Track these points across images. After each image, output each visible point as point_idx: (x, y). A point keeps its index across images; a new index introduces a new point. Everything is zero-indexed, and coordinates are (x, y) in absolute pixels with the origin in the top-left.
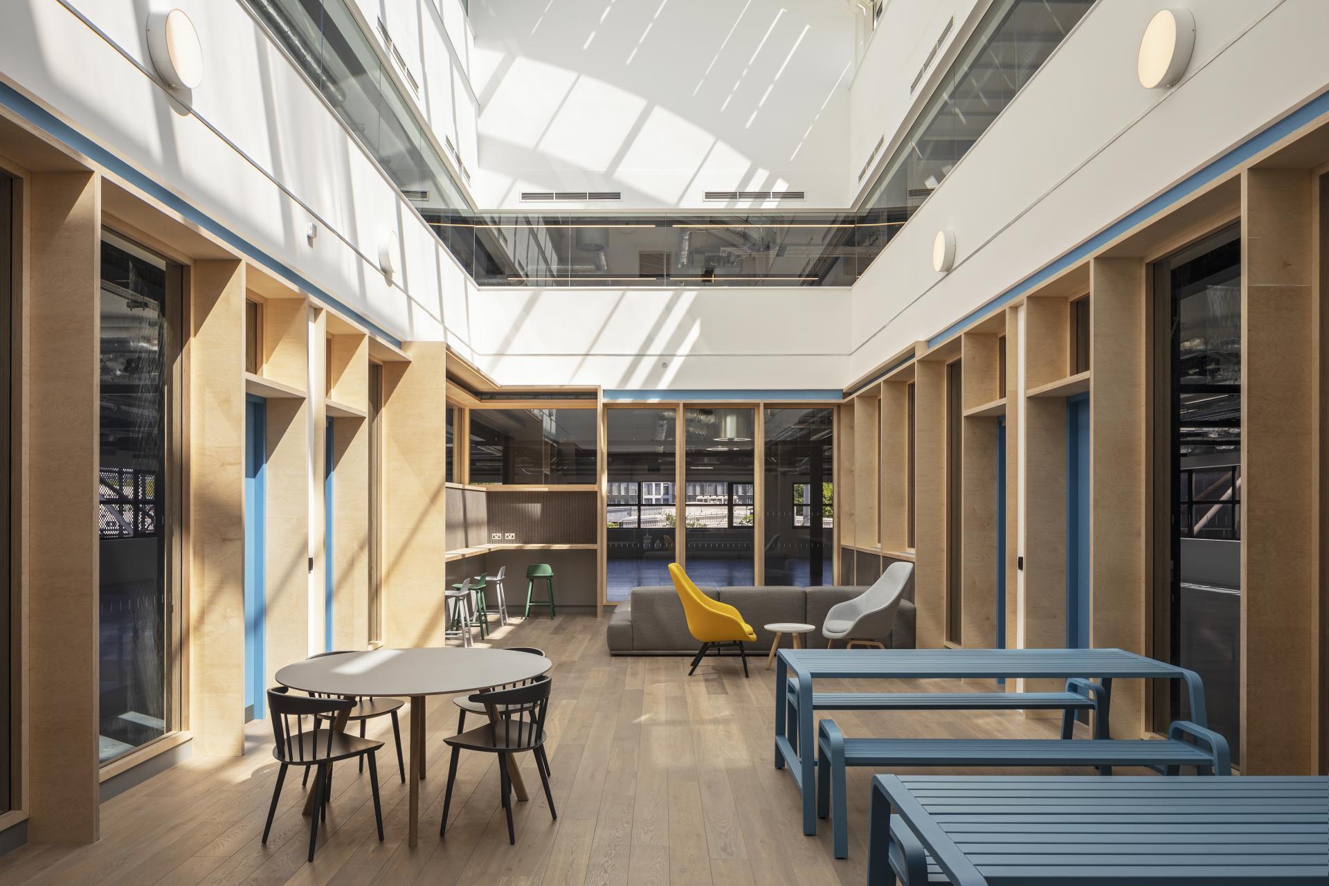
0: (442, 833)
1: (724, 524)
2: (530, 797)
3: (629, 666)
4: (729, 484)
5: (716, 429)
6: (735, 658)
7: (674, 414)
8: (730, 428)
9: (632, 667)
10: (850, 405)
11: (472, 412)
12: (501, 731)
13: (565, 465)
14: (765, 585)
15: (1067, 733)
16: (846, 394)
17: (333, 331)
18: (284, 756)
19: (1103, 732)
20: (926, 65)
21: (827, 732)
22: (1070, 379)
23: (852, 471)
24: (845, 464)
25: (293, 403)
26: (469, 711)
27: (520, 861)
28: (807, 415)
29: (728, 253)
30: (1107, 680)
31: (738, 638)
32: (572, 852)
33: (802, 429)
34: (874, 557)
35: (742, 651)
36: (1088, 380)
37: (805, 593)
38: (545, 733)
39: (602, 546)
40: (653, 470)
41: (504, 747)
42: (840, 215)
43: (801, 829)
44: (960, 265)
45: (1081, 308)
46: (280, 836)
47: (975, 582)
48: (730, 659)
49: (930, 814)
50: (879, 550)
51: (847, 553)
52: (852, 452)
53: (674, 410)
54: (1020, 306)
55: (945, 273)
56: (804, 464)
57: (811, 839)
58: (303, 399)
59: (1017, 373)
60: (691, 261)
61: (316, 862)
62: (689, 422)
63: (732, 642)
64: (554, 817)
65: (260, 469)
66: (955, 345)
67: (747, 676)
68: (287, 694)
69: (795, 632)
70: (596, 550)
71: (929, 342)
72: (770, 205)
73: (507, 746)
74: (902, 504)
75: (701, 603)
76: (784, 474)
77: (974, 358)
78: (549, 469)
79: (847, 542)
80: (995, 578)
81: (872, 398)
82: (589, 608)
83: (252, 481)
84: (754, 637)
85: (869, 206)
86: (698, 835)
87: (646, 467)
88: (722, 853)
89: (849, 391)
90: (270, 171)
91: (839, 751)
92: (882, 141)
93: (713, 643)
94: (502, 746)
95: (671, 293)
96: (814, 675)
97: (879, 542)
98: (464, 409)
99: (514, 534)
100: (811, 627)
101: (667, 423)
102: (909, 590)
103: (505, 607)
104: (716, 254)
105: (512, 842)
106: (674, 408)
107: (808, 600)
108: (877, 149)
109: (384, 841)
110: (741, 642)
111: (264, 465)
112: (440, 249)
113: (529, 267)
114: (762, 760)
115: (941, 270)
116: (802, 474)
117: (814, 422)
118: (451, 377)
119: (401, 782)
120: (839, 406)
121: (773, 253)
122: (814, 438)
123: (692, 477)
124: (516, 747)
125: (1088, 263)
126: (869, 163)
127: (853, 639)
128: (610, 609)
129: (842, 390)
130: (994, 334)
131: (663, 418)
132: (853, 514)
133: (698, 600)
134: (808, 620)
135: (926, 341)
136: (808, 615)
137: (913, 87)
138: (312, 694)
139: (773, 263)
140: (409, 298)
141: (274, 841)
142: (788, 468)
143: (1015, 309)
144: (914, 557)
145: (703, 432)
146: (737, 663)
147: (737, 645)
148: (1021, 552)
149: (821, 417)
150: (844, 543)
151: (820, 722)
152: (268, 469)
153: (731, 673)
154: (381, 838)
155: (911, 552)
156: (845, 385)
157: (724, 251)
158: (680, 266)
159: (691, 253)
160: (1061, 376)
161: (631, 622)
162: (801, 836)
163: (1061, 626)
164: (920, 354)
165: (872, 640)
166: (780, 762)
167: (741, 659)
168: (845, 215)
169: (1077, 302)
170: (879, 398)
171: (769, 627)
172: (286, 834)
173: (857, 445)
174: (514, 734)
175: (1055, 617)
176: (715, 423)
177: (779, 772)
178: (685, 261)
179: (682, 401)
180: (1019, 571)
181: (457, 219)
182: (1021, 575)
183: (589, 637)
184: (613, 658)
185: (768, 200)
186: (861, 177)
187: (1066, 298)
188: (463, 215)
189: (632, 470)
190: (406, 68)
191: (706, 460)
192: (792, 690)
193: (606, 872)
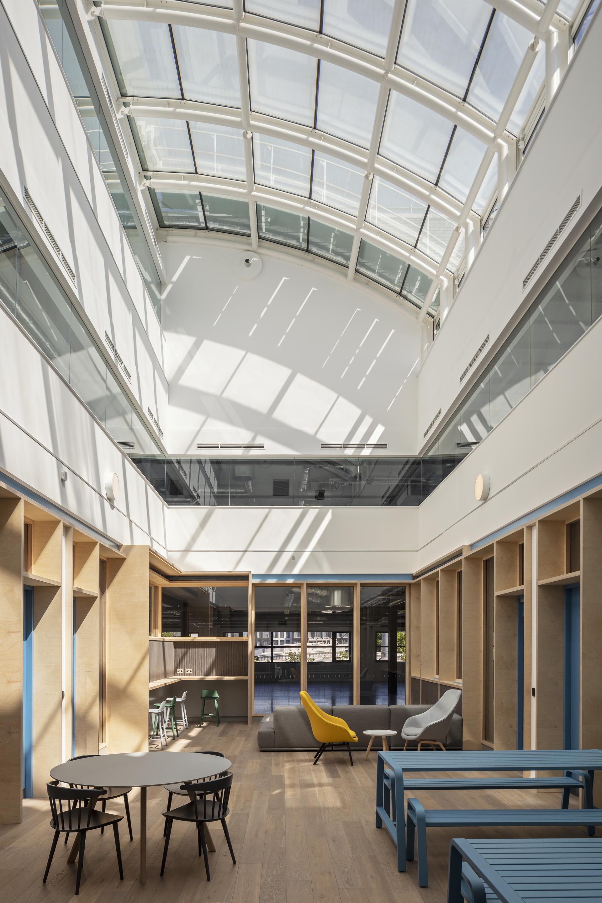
0: (162, 874)
1: (329, 659)
2: (217, 849)
3: (273, 758)
4: (333, 633)
5: (328, 599)
6: (343, 752)
7: (299, 590)
8: (337, 599)
9: (275, 760)
10: (418, 584)
11: (163, 589)
12: (200, 808)
13: (222, 621)
14: (361, 704)
15: (565, 805)
16: (415, 577)
17: (77, 541)
18: (58, 826)
19: (589, 804)
20: (471, 365)
21: (414, 807)
22: (566, 576)
23: (418, 628)
24: (414, 622)
25: (52, 590)
26: (175, 793)
27: (215, 892)
28: (386, 590)
29: (335, 481)
30: (591, 771)
31: (346, 740)
32: (249, 886)
33: (384, 599)
34: (434, 685)
35: (349, 748)
36: (579, 577)
37: (390, 710)
38: (229, 809)
39: (251, 677)
40: (282, 624)
41: (202, 818)
42: (410, 459)
43: (397, 868)
44: (493, 497)
45: (573, 528)
46: (54, 877)
47: (502, 703)
48: (340, 753)
49: (491, 865)
50: (437, 680)
51: (415, 681)
52: (419, 615)
53: (300, 587)
54: (533, 526)
55: (483, 502)
56: (384, 620)
57: (403, 874)
58: (58, 587)
59: (531, 569)
60: (309, 487)
61: (81, 895)
62: (309, 595)
63: (342, 743)
64: (235, 862)
65: (30, 634)
66: (490, 548)
67: (352, 765)
68: (57, 786)
69: (384, 736)
70: (247, 680)
71: (472, 546)
72: (366, 452)
73: (205, 818)
74: (453, 650)
75: (322, 718)
76: (371, 627)
77: (502, 558)
78: (212, 624)
79: (415, 674)
80: (516, 700)
81: (433, 580)
82: (243, 719)
83: (25, 642)
84: (356, 739)
85: (431, 453)
86: (330, 873)
87: (278, 622)
88: (346, 885)
89: (417, 575)
90: (51, 450)
91: (422, 819)
92: (440, 412)
93: (329, 743)
94: (201, 818)
95: (301, 510)
96: (404, 770)
97: (438, 674)
98: (158, 587)
99: (191, 670)
100: (394, 732)
101: (295, 595)
102: (458, 709)
103: (186, 718)
104: (327, 482)
105: (209, 880)
106: (299, 586)
107: (392, 714)
108: (437, 417)
109: (124, 880)
110: (348, 743)
111: (32, 631)
112: (148, 487)
113: (199, 491)
114: (367, 822)
115: (481, 499)
116: (383, 626)
117: (392, 595)
118: (153, 568)
119: (130, 840)
120: (410, 585)
121: (363, 483)
122: (391, 604)
123: (311, 628)
124: (211, 818)
125: (579, 501)
126: (431, 426)
127: (422, 740)
128: (258, 719)
129: (412, 574)
130: (515, 542)
131: (292, 592)
132: (419, 656)
133: (320, 716)
134: (391, 727)
135: (469, 545)
136: (392, 723)
137: (462, 379)
138: (71, 785)
139: (363, 489)
140: (131, 521)
141: (51, 881)
142: (374, 622)
143: (530, 528)
144: (461, 685)
145: (318, 601)
146: (345, 755)
147: (345, 745)
148: (534, 685)
149: (398, 591)
150: (414, 674)
151: (408, 799)
152: (34, 634)
153: (342, 762)
154: (122, 878)
155: (459, 682)
156: (414, 571)
157: (332, 481)
158: (302, 490)
159: (309, 481)
160: (561, 573)
161: (274, 729)
162: (397, 873)
163: (560, 732)
164: (465, 554)
165: (434, 741)
166: (379, 823)
167: (347, 753)
168: (414, 459)
169: (571, 524)
170: (437, 580)
171: (367, 732)
172: (58, 876)
173: (422, 611)
174: (209, 811)
175: (556, 727)
176: (326, 595)
177: (379, 830)
178: (305, 487)
179: (305, 582)
180: (532, 697)
181: (155, 461)
182: (534, 700)
183: (244, 738)
184: (262, 753)
185: (364, 449)
186: (425, 435)
187: (564, 522)
188: (158, 458)
189: (268, 624)
190: (123, 364)
191: (319, 618)
192: (387, 777)
193: (272, 898)
